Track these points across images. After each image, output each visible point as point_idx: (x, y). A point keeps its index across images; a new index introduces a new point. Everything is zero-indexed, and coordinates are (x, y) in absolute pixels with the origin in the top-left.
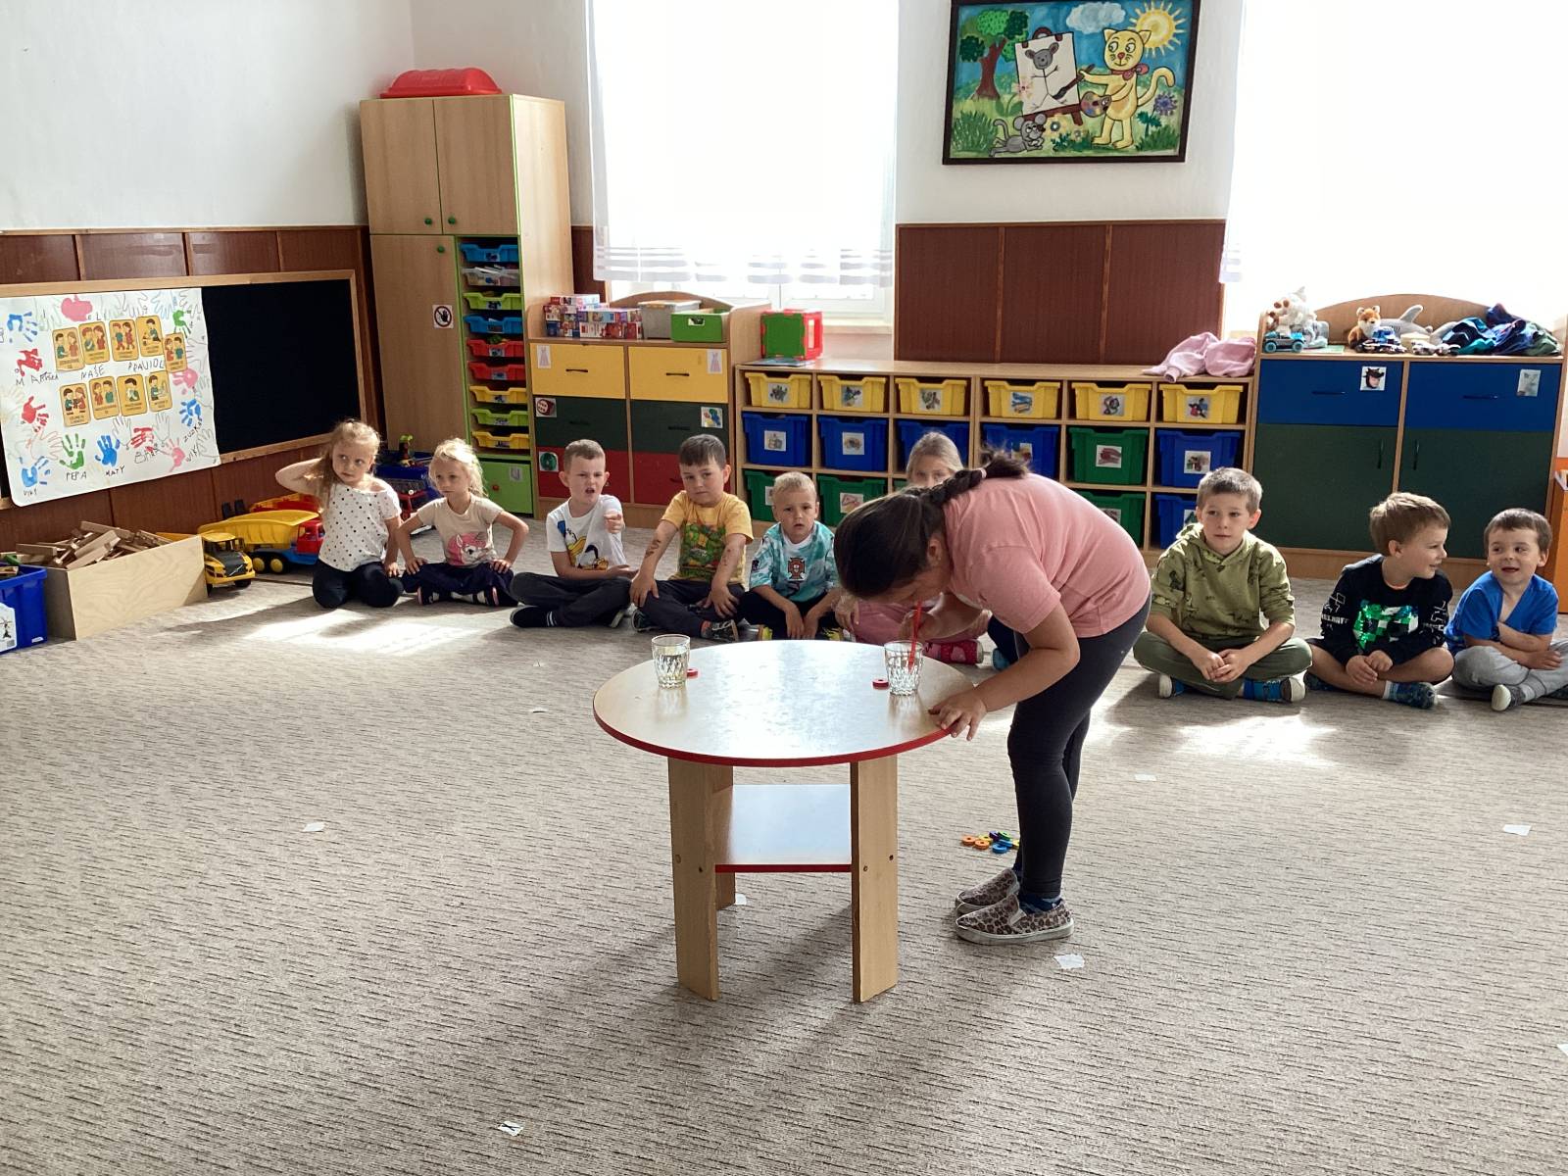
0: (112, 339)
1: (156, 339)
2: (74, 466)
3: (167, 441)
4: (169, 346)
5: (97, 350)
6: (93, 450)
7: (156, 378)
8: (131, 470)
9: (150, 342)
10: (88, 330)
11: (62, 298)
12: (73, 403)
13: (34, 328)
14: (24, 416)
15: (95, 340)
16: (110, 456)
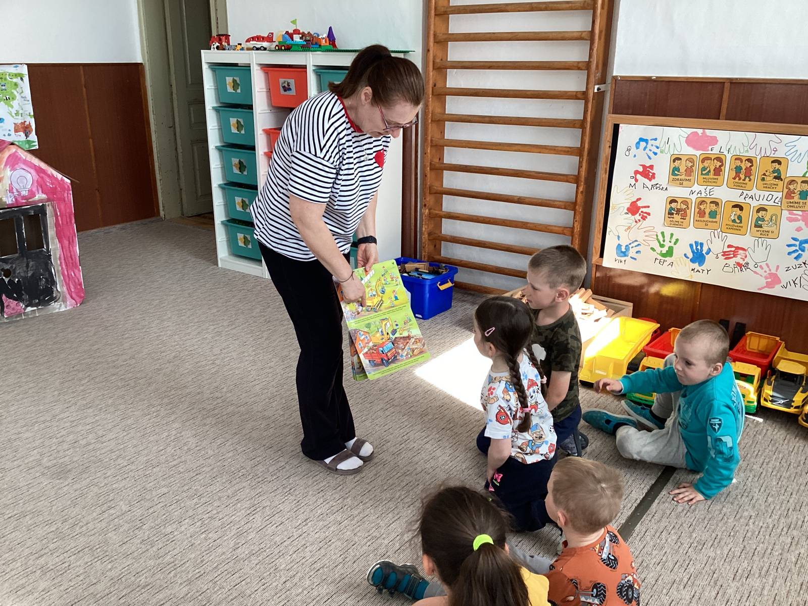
2: (664, 255)
6: (683, 249)
11: (690, 131)
13: (656, 150)
14: (628, 209)
16: (698, 257)
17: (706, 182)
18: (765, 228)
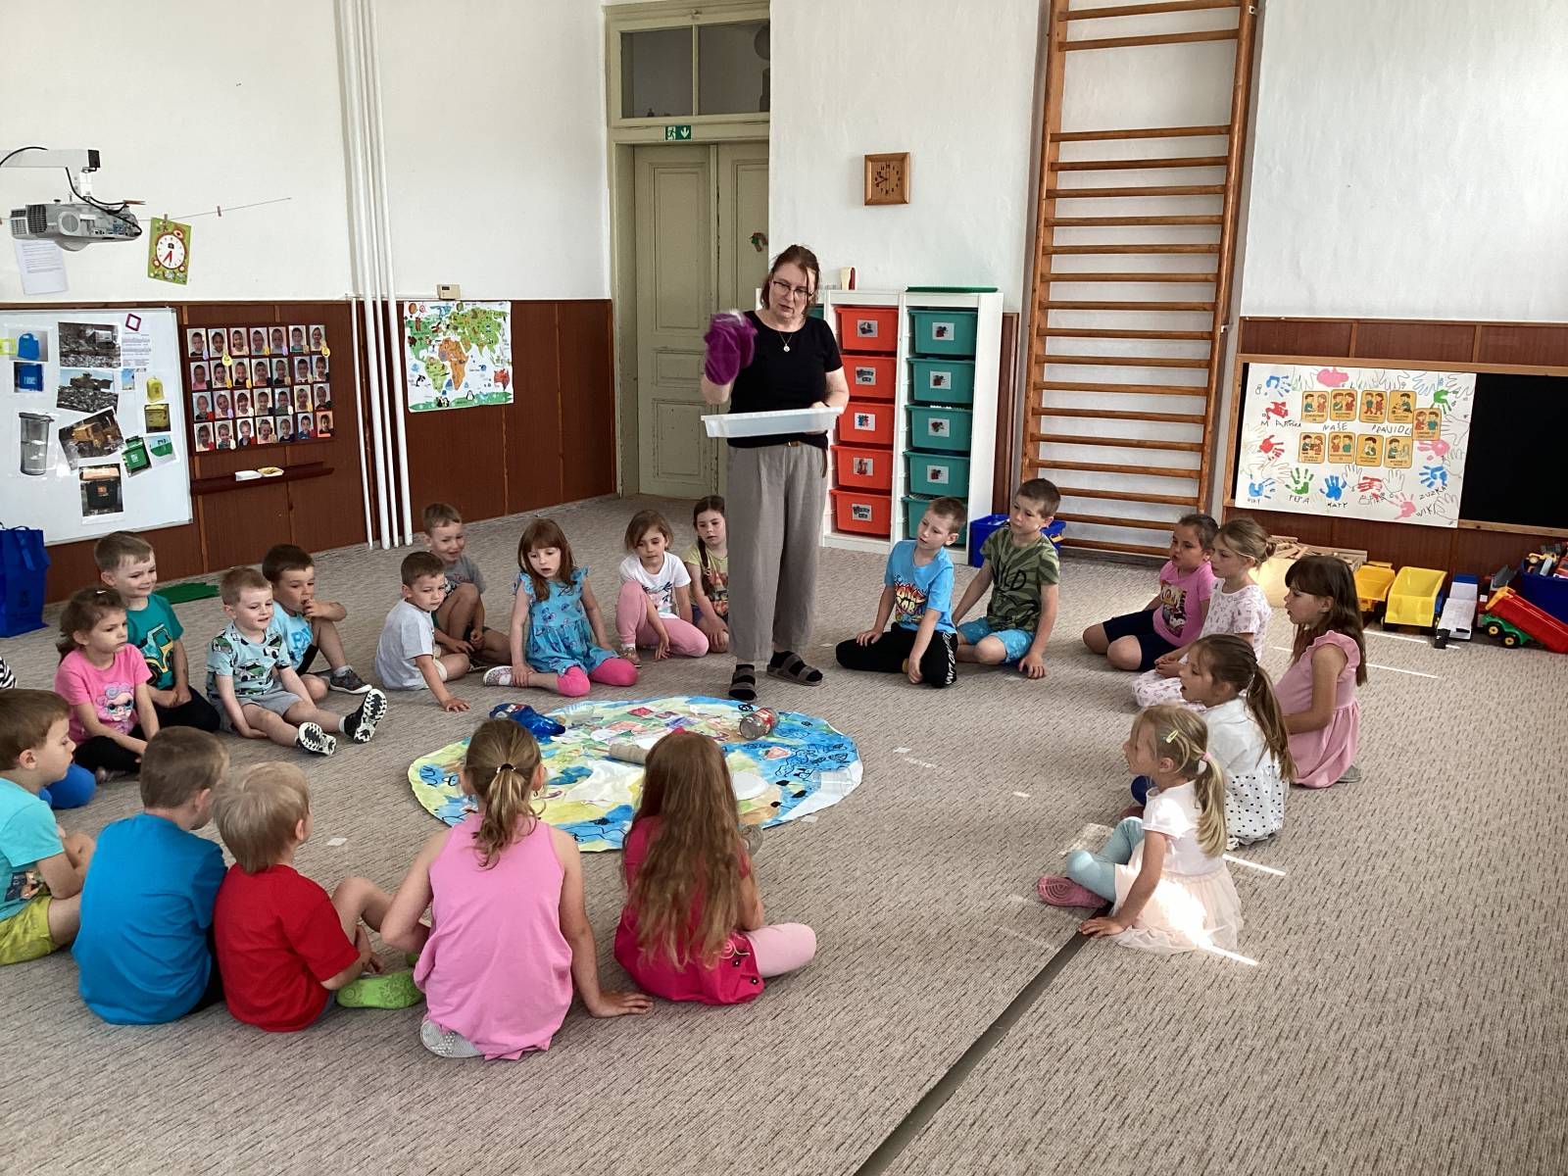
0: (1362, 404)
1: (1408, 410)
2: (1299, 492)
3: (1399, 494)
4: (1421, 418)
5: (1344, 411)
6: (1319, 484)
7: (1397, 441)
8: (1352, 507)
9: (1400, 412)
10: (1341, 394)
11: (1320, 368)
12: (1310, 446)
13: (1288, 388)
14: (1261, 447)
15: (1344, 403)
16: (1334, 491)
17: (1338, 417)
18: (1398, 459)
